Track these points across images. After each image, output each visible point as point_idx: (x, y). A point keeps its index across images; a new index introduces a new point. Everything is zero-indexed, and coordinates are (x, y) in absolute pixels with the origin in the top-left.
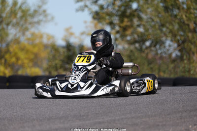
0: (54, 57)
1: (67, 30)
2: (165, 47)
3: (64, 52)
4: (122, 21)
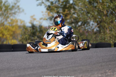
0: (25, 33)
1: (32, 17)
2: (90, 25)
3: (30, 30)
4: (64, 11)
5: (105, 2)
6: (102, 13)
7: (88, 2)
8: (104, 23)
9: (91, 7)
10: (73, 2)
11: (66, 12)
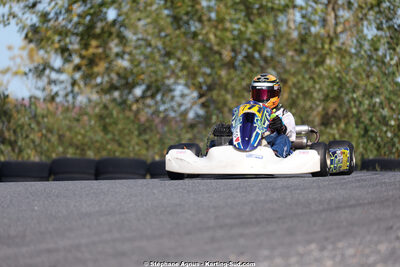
5: (227, 17)
6: (217, 57)
7: (168, 16)
8: (223, 92)
9: (178, 36)
10: (119, 15)
11: (91, 51)
